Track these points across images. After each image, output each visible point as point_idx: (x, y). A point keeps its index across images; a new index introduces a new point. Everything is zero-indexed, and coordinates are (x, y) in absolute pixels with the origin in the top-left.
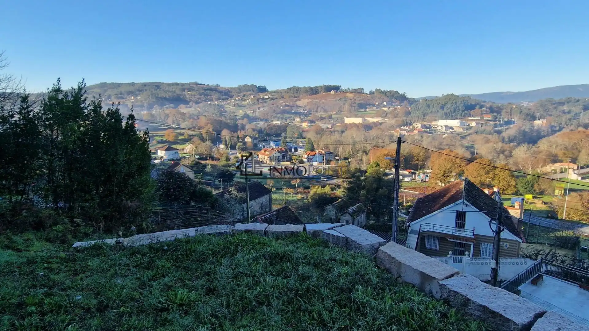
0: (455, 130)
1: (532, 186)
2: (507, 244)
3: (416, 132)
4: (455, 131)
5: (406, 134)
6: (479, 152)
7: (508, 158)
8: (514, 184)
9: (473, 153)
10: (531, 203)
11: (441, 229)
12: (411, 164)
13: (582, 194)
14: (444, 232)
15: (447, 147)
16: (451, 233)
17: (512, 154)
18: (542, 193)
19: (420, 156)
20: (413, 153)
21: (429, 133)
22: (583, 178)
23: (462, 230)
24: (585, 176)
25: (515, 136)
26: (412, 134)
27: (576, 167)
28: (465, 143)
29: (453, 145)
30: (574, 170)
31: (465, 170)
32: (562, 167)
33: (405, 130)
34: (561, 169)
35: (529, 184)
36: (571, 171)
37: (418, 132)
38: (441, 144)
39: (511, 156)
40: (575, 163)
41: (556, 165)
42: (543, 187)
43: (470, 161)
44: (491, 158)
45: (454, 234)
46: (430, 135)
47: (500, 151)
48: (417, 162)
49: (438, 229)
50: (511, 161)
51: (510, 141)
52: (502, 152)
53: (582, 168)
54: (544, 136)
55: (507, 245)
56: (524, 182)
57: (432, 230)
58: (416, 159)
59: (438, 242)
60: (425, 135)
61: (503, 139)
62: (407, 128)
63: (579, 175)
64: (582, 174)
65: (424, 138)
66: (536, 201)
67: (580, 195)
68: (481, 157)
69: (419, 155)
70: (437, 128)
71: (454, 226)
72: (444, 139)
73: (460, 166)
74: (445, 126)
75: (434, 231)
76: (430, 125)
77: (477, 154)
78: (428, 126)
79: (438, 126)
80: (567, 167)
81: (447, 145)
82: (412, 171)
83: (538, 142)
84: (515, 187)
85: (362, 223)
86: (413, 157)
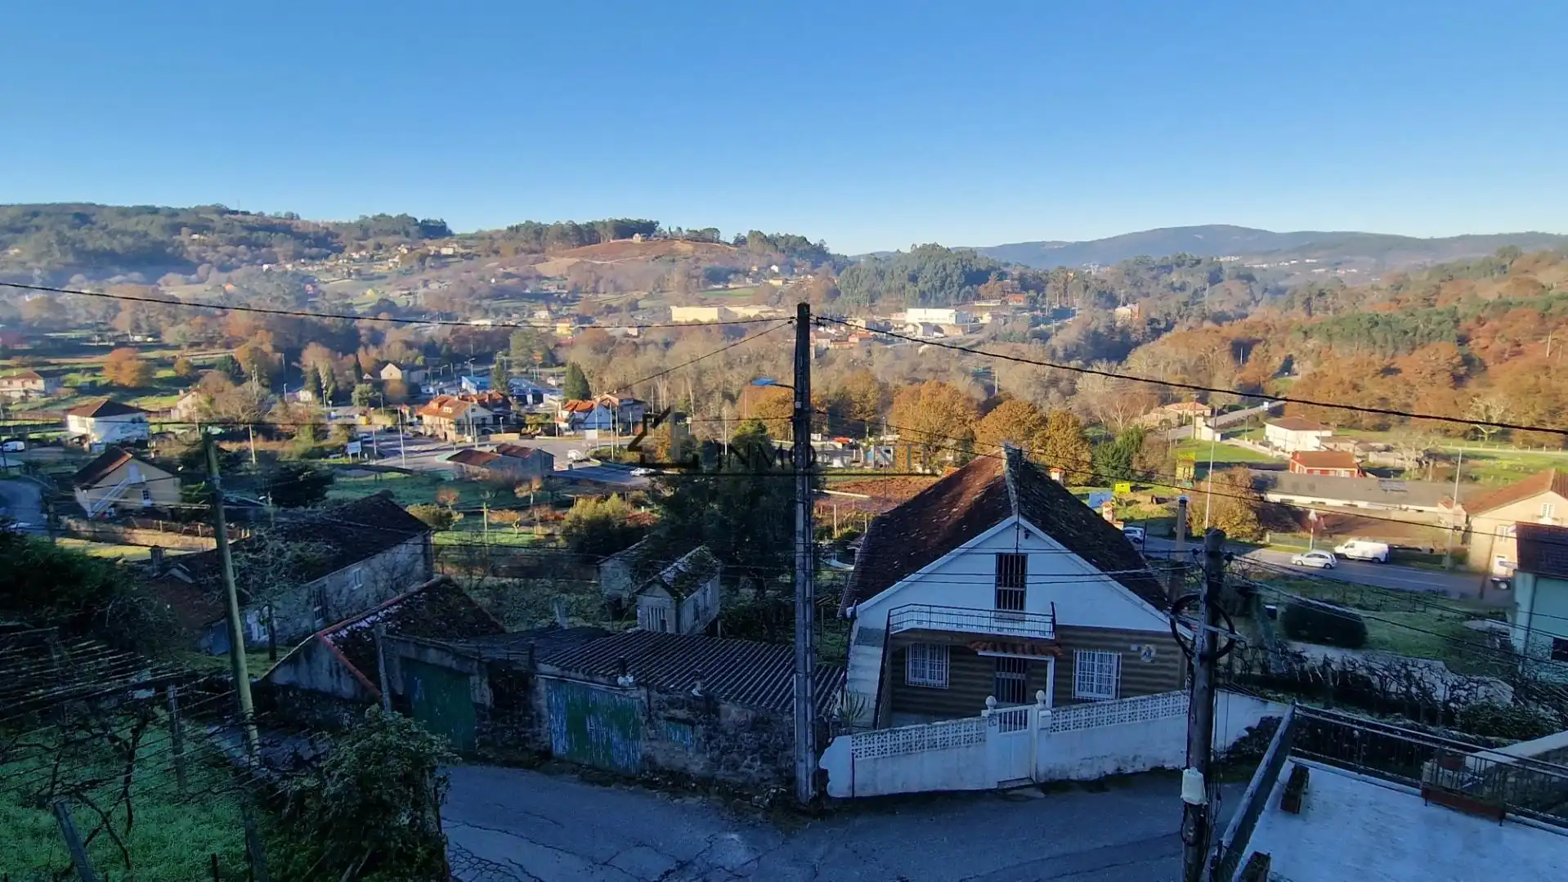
0: (946, 332)
1: (1128, 462)
2: (1152, 647)
3: (854, 339)
4: (946, 336)
5: (831, 346)
6: (1003, 385)
7: (1068, 398)
8: (1088, 459)
9: (989, 389)
10: (1129, 504)
11: (954, 619)
12: (846, 422)
13: (1233, 472)
14: (964, 629)
15: (930, 376)
16: (985, 631)
17: (1076, 386)
18: (1149, 476)
19: (869, 401)
20: (849, 392)
21: (887, 342)
22: (1224, 437)
23: (1017, 616)
24: (1227, 431)
25: (1078, 346)
26: (846, 346)
27: (1208, 413)
28: (972, 363)
29: (944, 371)
30: (1206, 419)
31: (977, 432)
32: (1180, 412)
33: (827, 336)
34: (1180, 417)
35: (1120, 458)
36: (1200, 421)
37: (860, 339)
38: (915, 370)
39: (1073, 392)
40: (1205, 403)
41: (1168, 408)
42: (1150, 461)
43: (987, 407)
44: (1030, 398)
45: (994, 631)
46: (889, 347)
47: (1049, 381)
48: (862, 416)
49: (945, 619)
50: (1075, 404)
51: (1069, 356)
52: (1054, 382)
53: (1221, 413)
54: (1137, 344)
55: (1150, 652)
56: (1110, 452)
57: (925, 626)
58: (858, 408)
59: (946, 661)
60: (877, 346)
61: (1054, 352)
62: (833, 331)
63: (1215, 428)
64: (1221, 427)
65: (875, 355)
66: (1139, 497)
67: (1230, 477)
68: (1010, 398)
69: (865, 396)
70: (905, 330)
71: (992, 606)
72: (922, 355)
73: (964, 421)
74: (922, 324)
75: (934, 626)
76: (887, 323)
77: (999, 390)
78: (883, 324)
79: (906, 325)
80: (1191, 413)
81: (930, 370)
82: (851, 440)
83: (1129, 357)
84: (1091, 465)
85: (706, 608)
86: (850, 404)
